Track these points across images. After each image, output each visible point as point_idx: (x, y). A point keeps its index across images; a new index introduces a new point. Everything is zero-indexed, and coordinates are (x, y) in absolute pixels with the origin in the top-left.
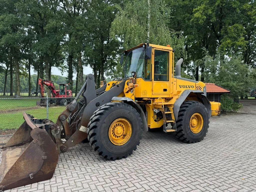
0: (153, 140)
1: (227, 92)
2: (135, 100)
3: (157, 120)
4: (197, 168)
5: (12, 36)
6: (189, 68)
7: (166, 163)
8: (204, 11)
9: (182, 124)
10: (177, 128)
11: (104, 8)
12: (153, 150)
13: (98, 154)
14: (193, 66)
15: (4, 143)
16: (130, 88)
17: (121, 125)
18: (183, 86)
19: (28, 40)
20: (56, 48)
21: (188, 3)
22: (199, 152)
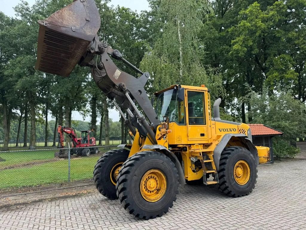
0: (193, 194)
1: (279, 134)
2: (169, 147)
3: (195, 170)
4: (244, 226)
5: (29, 79)
6: (233, 106)
7: (207, 221)
8: (244, 42)
9: (224, 174)
10: (220, 179)
11: (131, 44)
12: (193, 207)
13: (129, 212)
14: (237, 104)
15: (21, 202)
16: (162, 134)
17: (153, 178)
18: (223, 130)
19: (47, 82)
20: (78, 89)
21: (225, 34)
22: (247, 207)
